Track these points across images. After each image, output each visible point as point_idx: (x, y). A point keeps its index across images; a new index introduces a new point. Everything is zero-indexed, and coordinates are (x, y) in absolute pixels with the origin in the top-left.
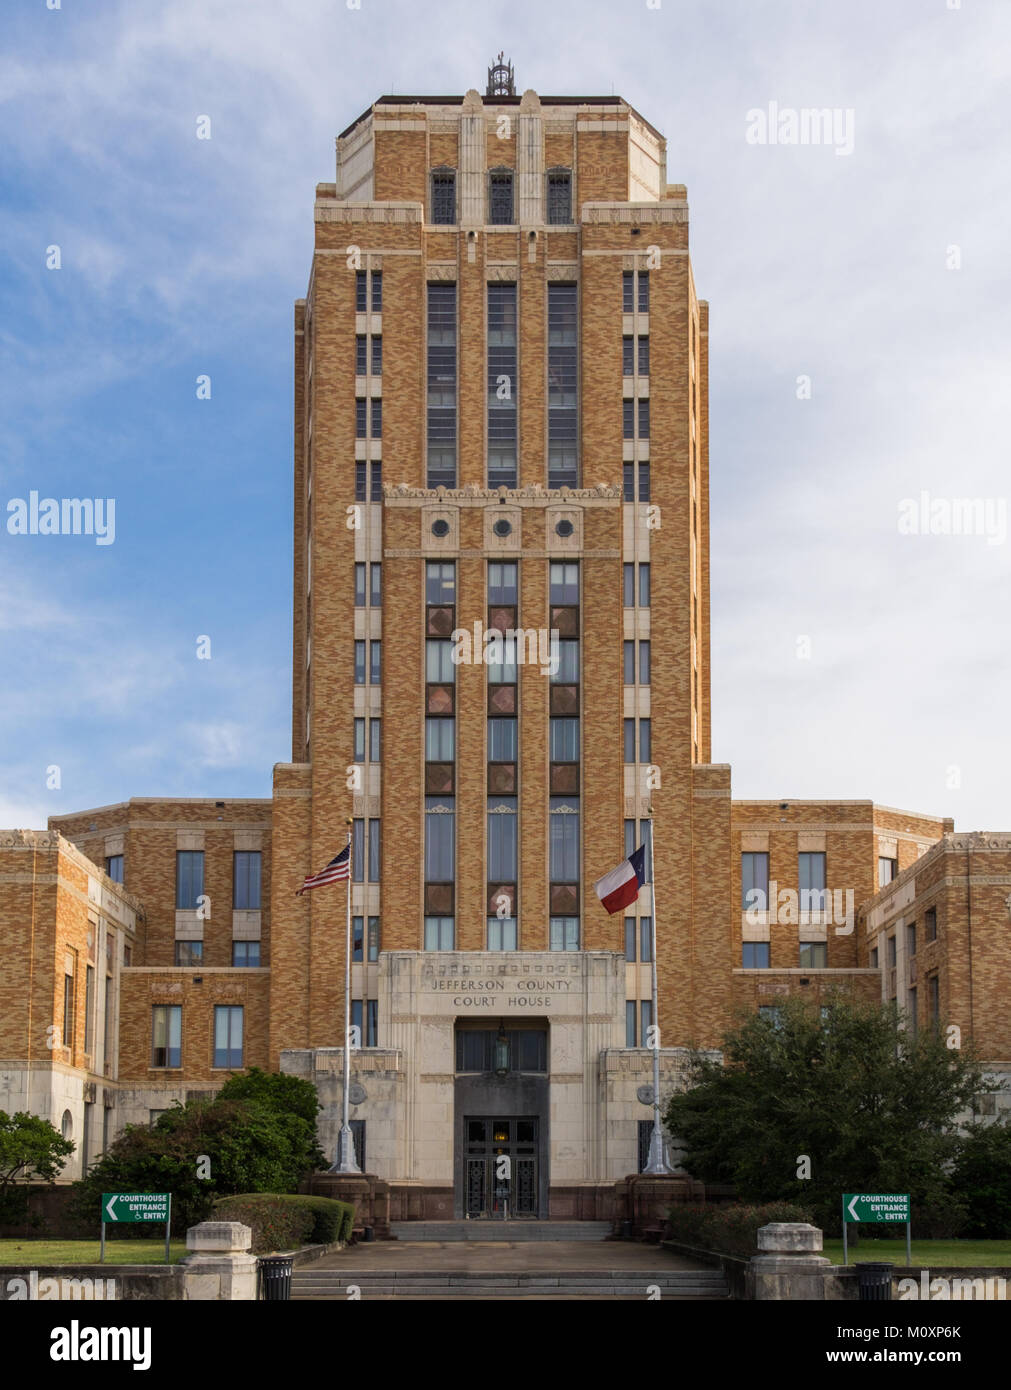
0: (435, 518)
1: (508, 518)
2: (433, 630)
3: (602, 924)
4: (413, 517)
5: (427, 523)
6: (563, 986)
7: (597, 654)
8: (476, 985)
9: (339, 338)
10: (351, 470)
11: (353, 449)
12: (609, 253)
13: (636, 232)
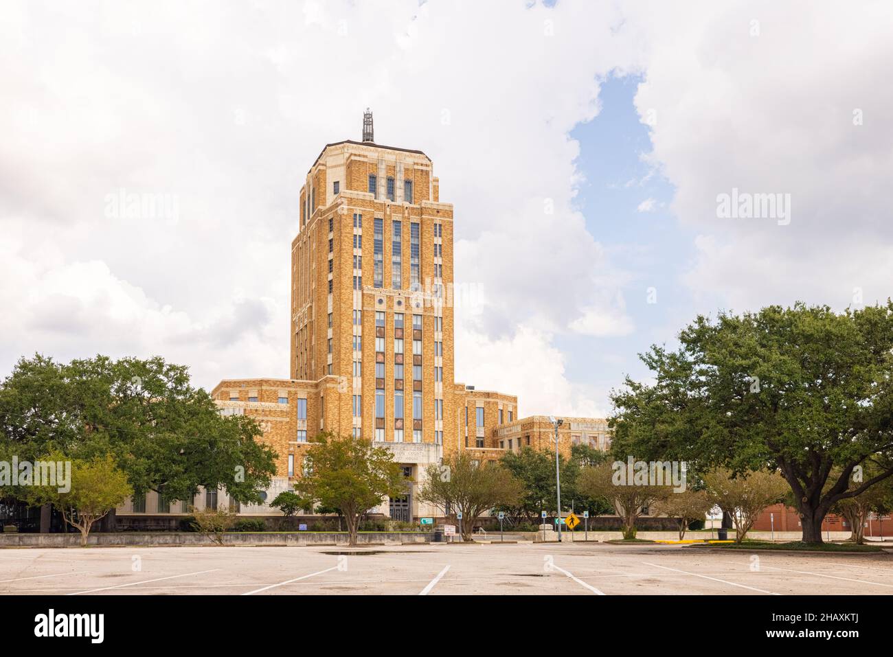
0: (379, 298)
1: (401, 300)
2: (378, 334)
3: (429, 433)
4: (372, 297)
5: (377, 299)
7: (427, 346)
9: (349, 235)
10: (352, 279)
11: (353, 272)
12: (430, 217)
13: (438, 212)
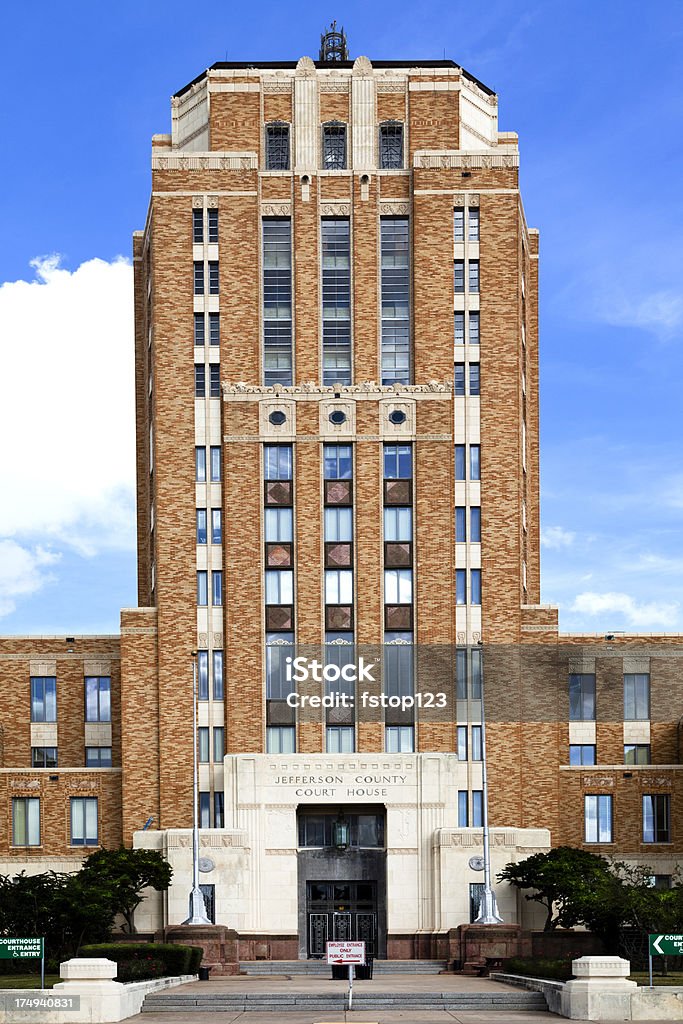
0: (272, 410)
1: (343, 409)
2: (271, 500)
3: (435, 732)
4: (251, 409)
5: (265, 414)
6: (399, 780)
7: (429, 518)
8: (317, 780)
9: (177, 265)
10: (191, 372)
11: (192, 355)
12: (441, 192)
13: (466, 175)
